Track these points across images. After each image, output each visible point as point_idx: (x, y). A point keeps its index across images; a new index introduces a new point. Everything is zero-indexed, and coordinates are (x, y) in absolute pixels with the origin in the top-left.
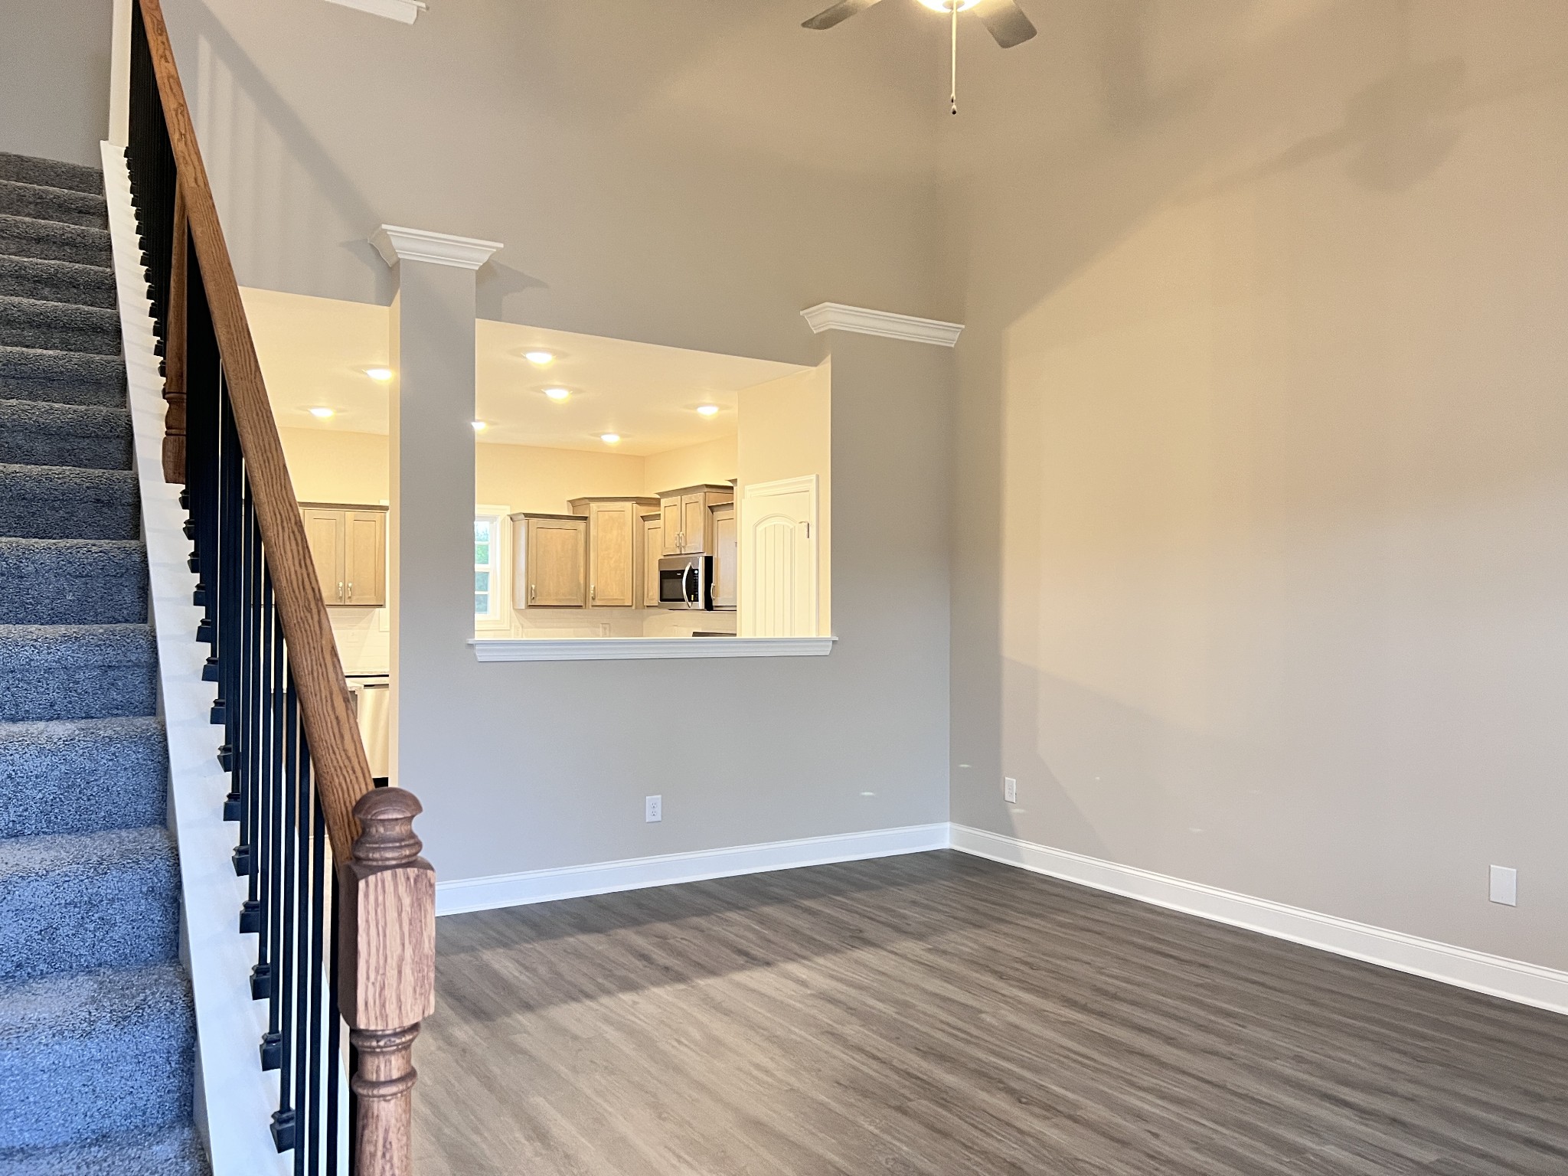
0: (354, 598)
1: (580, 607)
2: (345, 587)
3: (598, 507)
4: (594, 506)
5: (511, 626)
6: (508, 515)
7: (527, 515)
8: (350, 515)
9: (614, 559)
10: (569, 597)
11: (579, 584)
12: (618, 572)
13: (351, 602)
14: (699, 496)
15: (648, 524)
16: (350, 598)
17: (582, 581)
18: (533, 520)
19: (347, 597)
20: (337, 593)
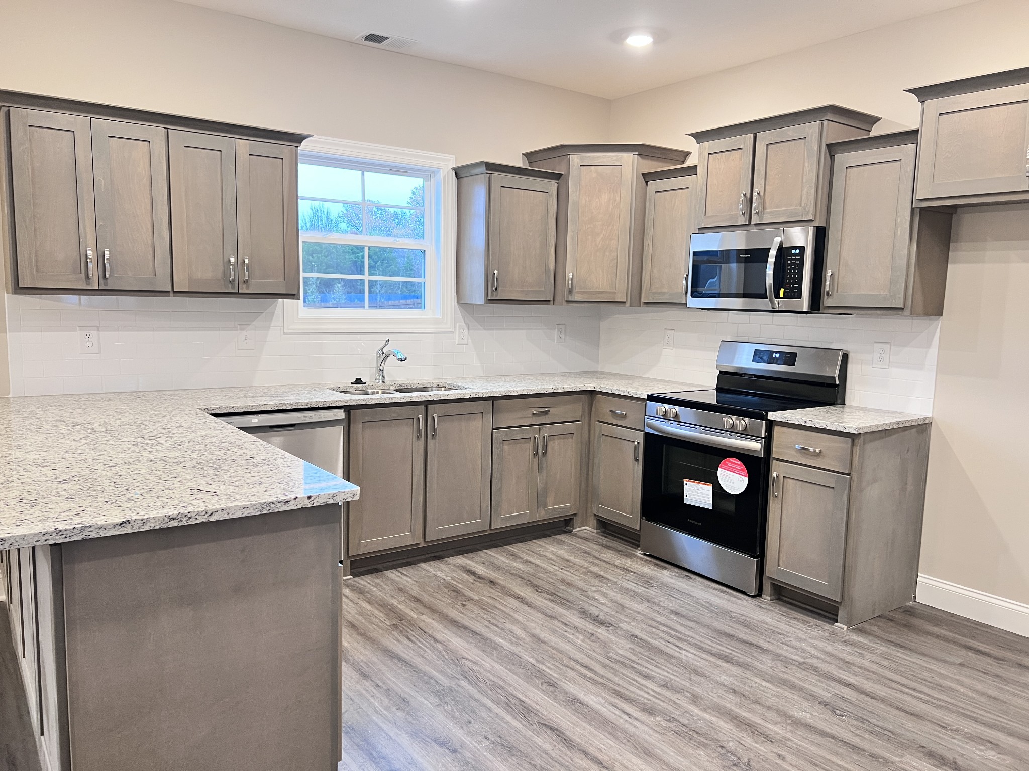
0: (253, 281)
1: (547, 302)
2: (240, 264)
3: (582, 159)
4: (575, 158)
5: (455, 327)
6: (452, 169)
7: (492, 167)
8: (243, 145)
9: (602, 236)
10: (537, 289)
11: (549, 270)
12: (608, 254)
13: (248, 288)
14: (812, 129)
15: (653, 185)
16: (246, 282)
17: (552, 267)
18: (496, 175)
19: (241, 280)
20: (226, 273)
